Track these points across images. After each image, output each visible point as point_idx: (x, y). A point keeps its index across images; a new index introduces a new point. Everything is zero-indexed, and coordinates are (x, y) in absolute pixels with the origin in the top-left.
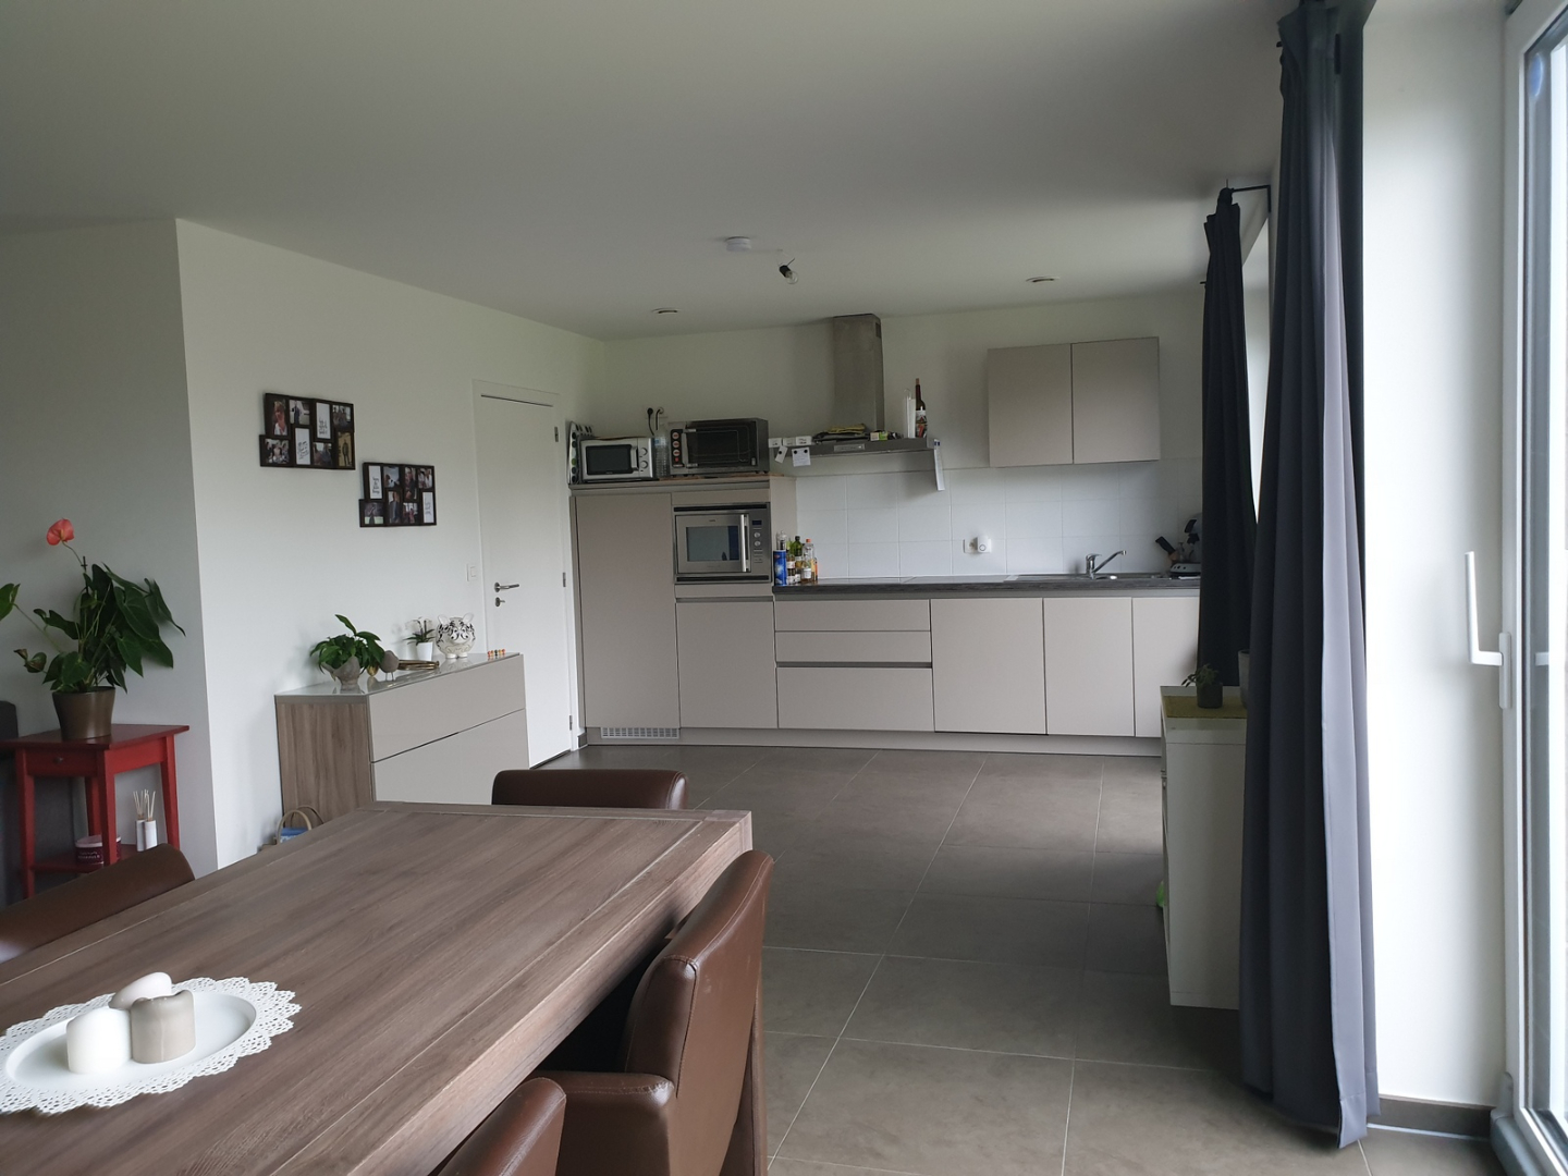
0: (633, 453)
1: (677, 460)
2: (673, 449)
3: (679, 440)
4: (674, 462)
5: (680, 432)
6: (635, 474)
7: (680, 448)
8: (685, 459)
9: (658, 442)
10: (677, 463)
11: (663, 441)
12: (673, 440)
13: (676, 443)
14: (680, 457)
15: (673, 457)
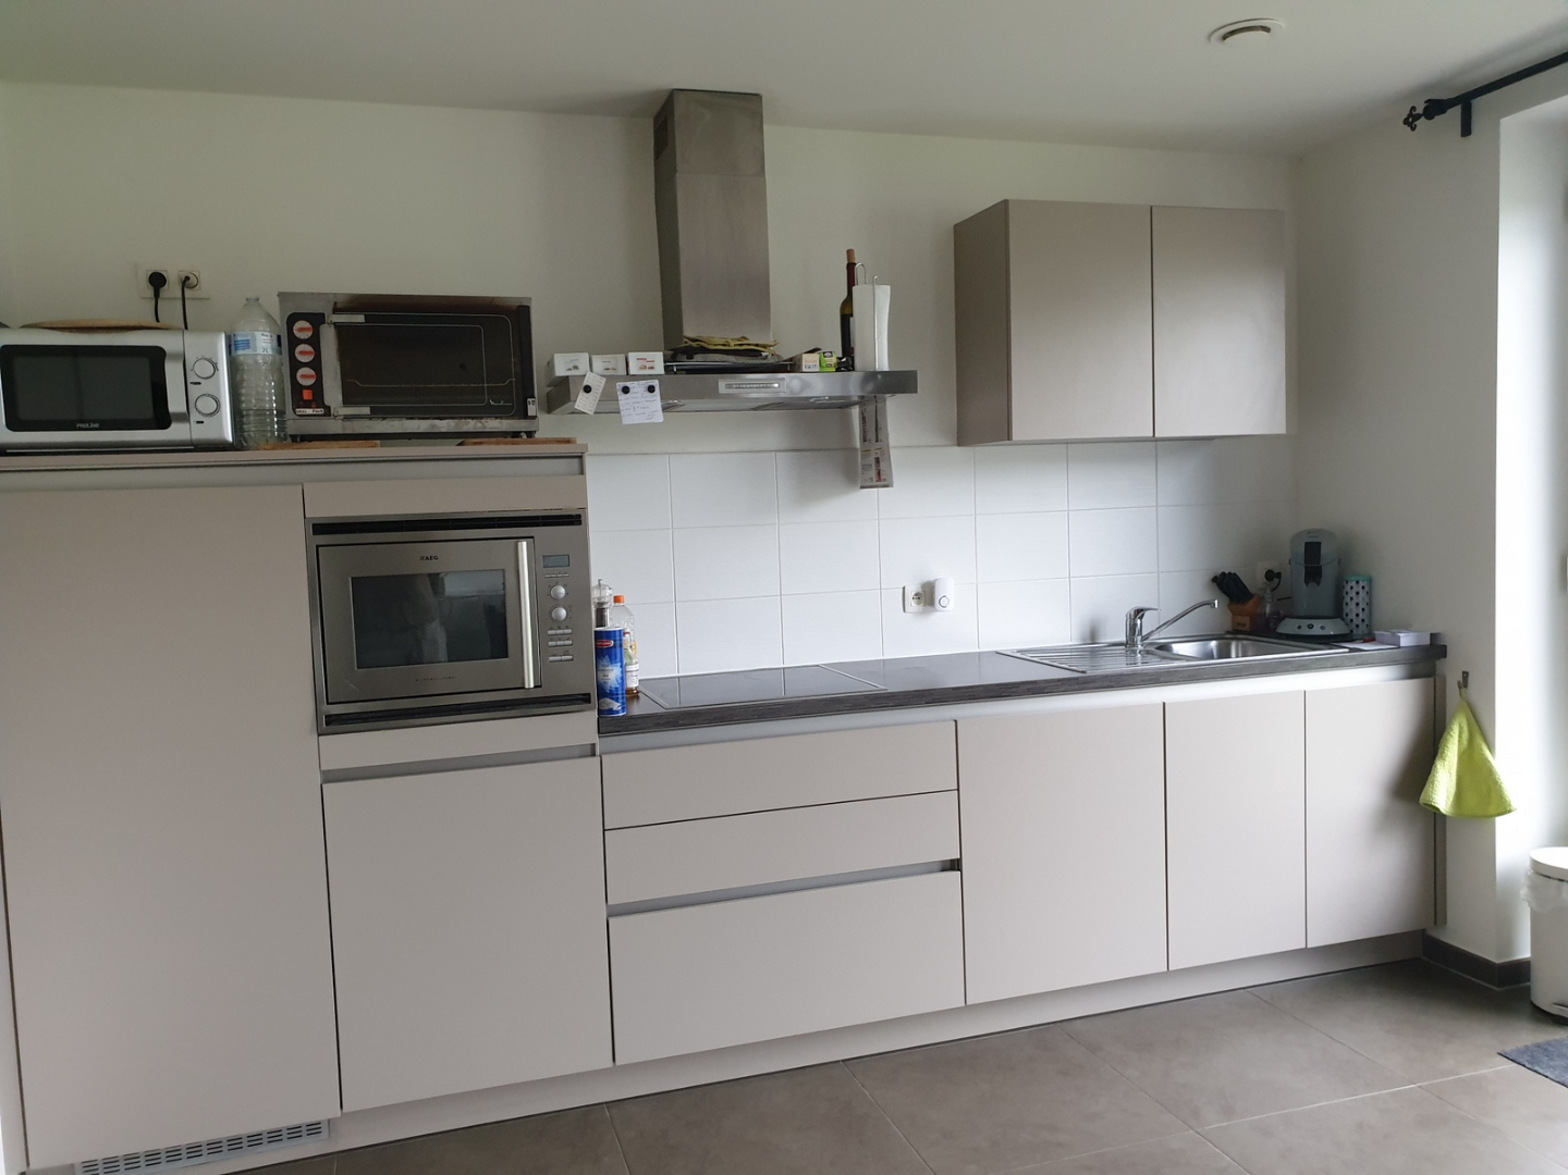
0: (173, 372)
1: (307, 395)
2: (295, 365)
3: (315, 341)
4: (299, 402)
5: (316, 320)
6: (176, 432)
7: (316, 365)
8: (333, 394)
9: (247, 344)
10: (307, 405)
11: (263, 344)
12: (294, 342)
13: (304, 353)
14: (318, 388)
15: (297, 389)
